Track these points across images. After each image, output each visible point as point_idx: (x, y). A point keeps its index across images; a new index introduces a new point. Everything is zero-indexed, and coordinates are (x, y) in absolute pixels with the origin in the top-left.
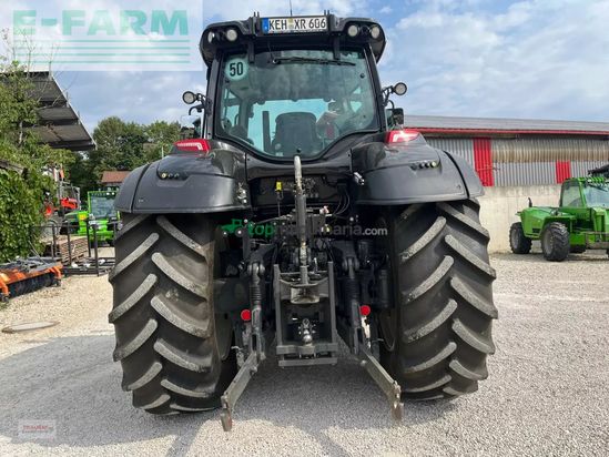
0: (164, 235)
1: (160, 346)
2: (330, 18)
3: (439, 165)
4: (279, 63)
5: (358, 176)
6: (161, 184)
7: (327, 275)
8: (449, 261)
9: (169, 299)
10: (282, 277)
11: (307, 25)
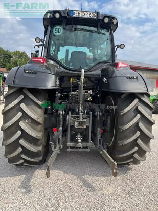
0: (26, 97)
1: (22, 142)
2: (98, 14)
3: (137, 78)
4: (76, 30)
5: (105, 79)
6: (25, 75)
7: (89, 117)
8: (139, 116)
9: (27, 123)
10: (71, 117)
11: (88, 15)
